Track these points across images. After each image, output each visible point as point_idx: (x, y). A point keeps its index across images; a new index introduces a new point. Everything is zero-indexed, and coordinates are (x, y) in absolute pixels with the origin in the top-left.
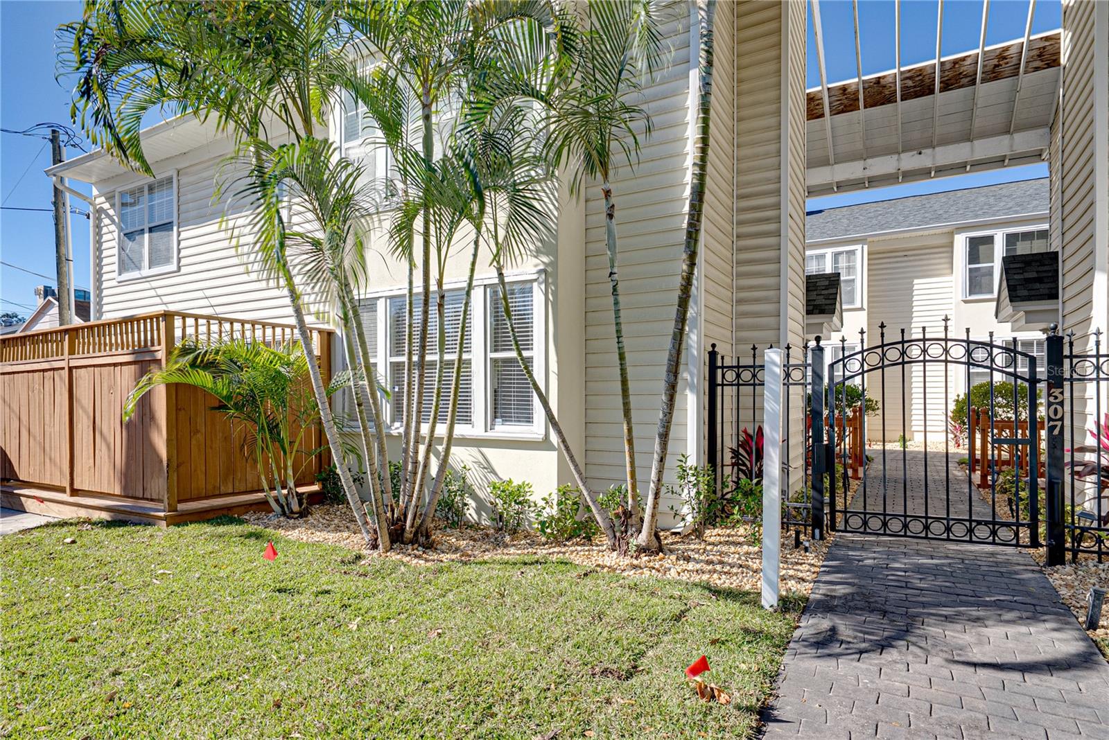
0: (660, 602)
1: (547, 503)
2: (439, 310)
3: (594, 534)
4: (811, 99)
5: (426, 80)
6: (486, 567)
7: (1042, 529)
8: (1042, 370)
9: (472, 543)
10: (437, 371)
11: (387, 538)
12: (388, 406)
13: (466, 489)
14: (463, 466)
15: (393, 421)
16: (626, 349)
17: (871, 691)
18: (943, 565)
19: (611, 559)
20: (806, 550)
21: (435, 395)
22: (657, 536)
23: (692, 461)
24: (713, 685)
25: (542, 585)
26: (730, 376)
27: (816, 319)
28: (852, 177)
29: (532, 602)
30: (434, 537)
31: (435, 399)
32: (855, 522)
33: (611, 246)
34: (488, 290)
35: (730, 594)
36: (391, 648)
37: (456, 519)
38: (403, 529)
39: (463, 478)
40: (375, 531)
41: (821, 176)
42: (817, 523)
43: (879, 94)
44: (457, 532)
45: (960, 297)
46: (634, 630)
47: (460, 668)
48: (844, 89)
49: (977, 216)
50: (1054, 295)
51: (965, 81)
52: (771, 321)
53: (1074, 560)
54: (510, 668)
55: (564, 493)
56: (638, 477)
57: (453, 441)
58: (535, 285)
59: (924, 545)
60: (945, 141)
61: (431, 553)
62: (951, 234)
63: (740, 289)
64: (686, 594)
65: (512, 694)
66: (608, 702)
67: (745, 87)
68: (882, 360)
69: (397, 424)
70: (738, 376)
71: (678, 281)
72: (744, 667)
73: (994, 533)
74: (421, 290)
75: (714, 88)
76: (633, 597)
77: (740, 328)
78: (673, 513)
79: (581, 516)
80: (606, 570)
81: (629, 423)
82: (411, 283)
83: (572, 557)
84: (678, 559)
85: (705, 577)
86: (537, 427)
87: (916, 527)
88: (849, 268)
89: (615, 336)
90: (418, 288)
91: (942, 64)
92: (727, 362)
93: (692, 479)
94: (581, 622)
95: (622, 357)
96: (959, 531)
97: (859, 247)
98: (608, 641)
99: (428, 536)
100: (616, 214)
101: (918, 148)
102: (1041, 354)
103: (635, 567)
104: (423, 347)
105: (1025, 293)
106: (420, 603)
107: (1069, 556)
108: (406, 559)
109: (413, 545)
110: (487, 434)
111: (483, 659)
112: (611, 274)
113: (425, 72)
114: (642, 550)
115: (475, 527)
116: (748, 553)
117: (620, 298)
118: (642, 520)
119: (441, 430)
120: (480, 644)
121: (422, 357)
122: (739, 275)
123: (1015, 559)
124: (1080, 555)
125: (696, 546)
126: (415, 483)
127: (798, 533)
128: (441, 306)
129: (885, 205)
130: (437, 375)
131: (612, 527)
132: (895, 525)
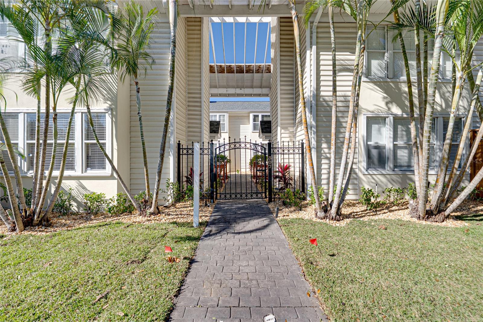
0: (157, 232)
1: (112, 200)
2: (54, 121)
3: (133, 210)
4: (211, 67)
5: (47, 19)
6: (80, 230)
7: (267, 194)
8: (267, 151)
9: (74, 221)
10: (53, 147)
11: (21, 225)
12: (26, 163)
13: (71, 198)
14: (70, 188)
15: (28, 170)
16: (145, 141)
17: (224, 247)
18: (245, 206)
19: (140, 219)
20: (209, 206)
21: (52, 158)
22: (158, 208)
23: (172, 181)
24: (174, 257)
25: (108, 233)
26: (185, 151)
27: (213, 134)
28: (224, 93)
29: (102, 241)
30: (51, 221)
31: (52, 160)
32: (223, 196)
33: (139, 104)
34: (84, 114)
35: (183, 225)
36: (19, 277)
37: (65, 212)
38: (32, 220)
39: (70, 194)
40: (14, 223)
41: (215, 91)
42: (212, 198)
43: (230, 70)
44: (66, 217)
45: (252, 131)
46: (146, 244)
47: (60, 277)
48: (221, 66)
49: (255, 109)
50: (270, 132)
51: (251, 71)
52: (199, 134)
53: (274, 201)
54: (88, 271)
55: (120, 196)
56: (150, 188)
57: (63, 178)
58: (107, 114)
59: (241, 201)
60: (247, 87)
61: (50, 228)
62: (249, 113)
63: (189, 123)
64: (168, 227)
65: (88, 281)
66: (133, 273)
67: (190, 57)
68: (229, 148)
69: (31, 172)
70: (188, 152)
71: (164, 118)
72: (185, 248)
73: (257, 196)
74: (44, 111)
75: (176, 55)
76: (147, 231)
77: (188, 136)
78: (164, 199)
79: (127, 205)
80: (137, 223)
81: (146, 168)
82: (39, 107)
83: (123, 220)
84: (165, 215)
85: (175, 220)
86: (108, 170)
87: (239, 196)
88: (223, 120)
89: (141, 136)
90: (43, 109)
91: (246, 65)
92: (184, 147)
93: (171, 187)
94: (124, 245)
95: (143, 144)
96: (249, 196)
97: (226, 114)
98: (135, 250)
99: (48, 221)
100: (140, 91)
101: (241, 87)
102: (267, 147)
103: (149, 220)
104: (46, 137)
105: (265, 131)
106: (41, 252)
107: (273, 200)
108: (33, 233)
109: (39, 226)
110: (83, 174)
111: (75, 270)
112: (139, 113)
113: (47, 15)
114: (151, 214)
115: (77, 214)
116: (190, 210)
117: (142, 122)
118: (152, 203)
119: (56, 173)
120: (74, 264)
121: (45, 141)
122: (189, 119)
123: (262, 202)
124: (275, 199)
125: (173, 210)
126: (40, 198)
127: (206, 202)
128: (55, 119)
129: (233, 103)
130: (53, 149)
131: (140, 207)
132: (233, 196)
